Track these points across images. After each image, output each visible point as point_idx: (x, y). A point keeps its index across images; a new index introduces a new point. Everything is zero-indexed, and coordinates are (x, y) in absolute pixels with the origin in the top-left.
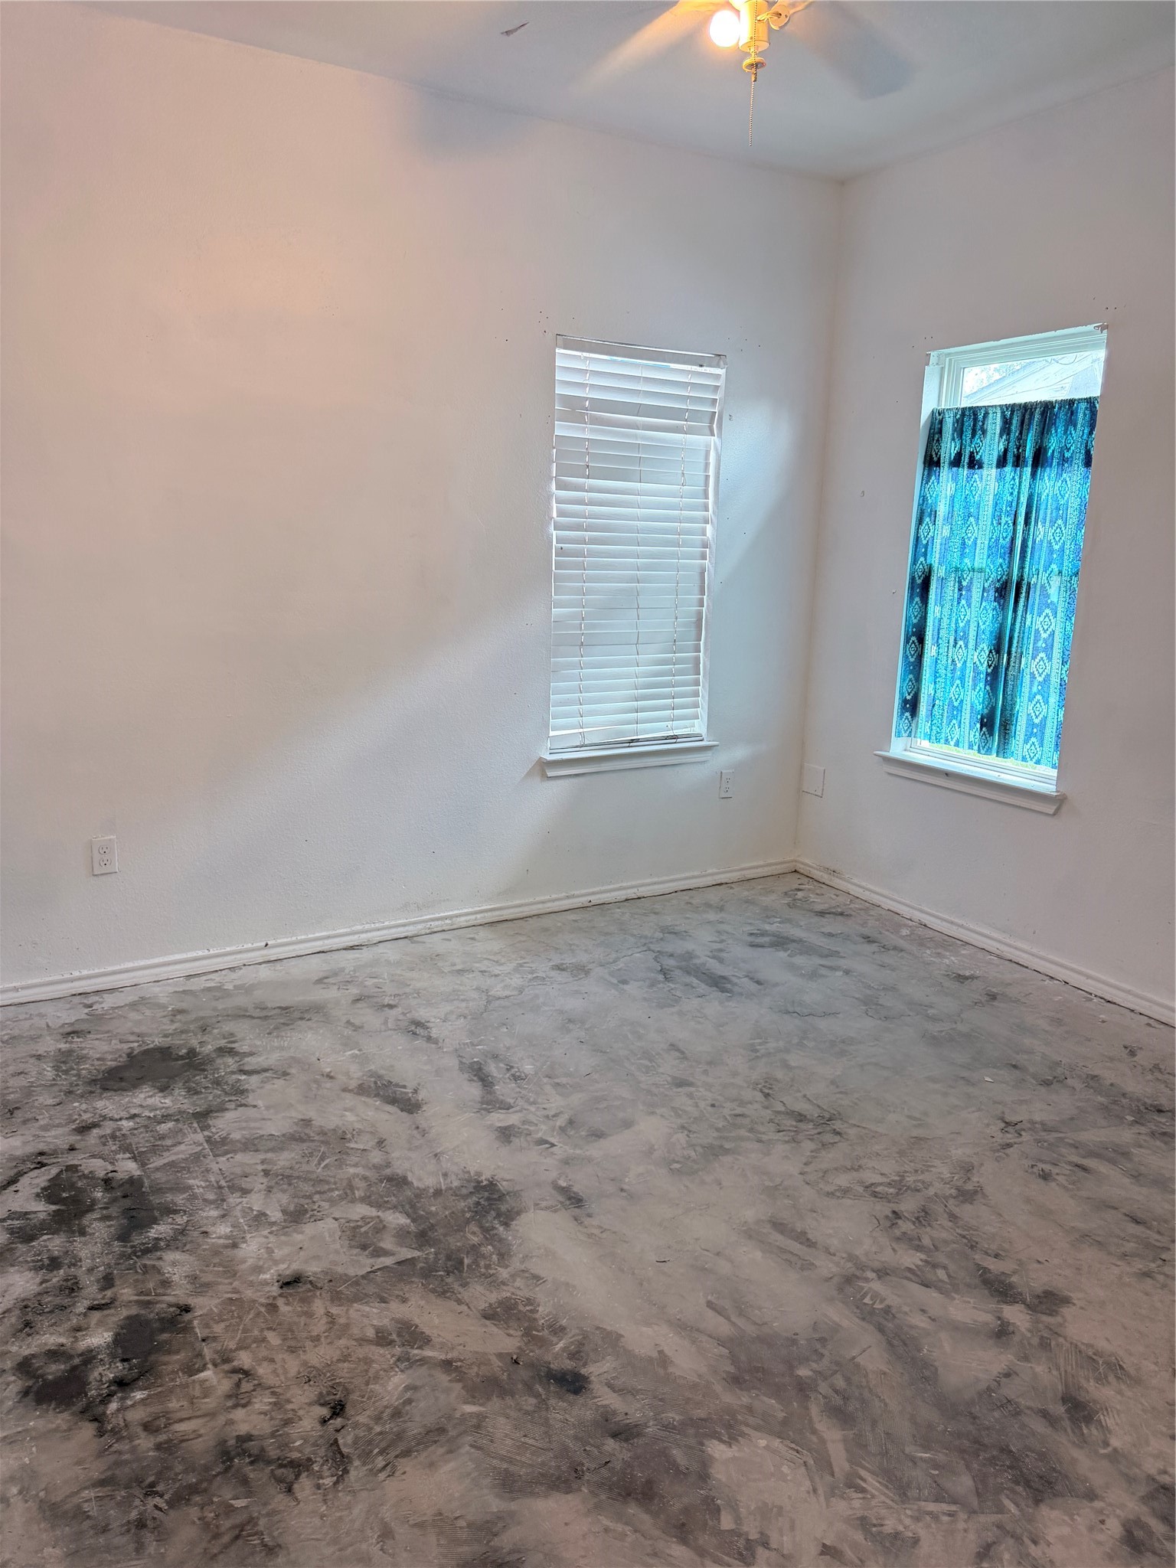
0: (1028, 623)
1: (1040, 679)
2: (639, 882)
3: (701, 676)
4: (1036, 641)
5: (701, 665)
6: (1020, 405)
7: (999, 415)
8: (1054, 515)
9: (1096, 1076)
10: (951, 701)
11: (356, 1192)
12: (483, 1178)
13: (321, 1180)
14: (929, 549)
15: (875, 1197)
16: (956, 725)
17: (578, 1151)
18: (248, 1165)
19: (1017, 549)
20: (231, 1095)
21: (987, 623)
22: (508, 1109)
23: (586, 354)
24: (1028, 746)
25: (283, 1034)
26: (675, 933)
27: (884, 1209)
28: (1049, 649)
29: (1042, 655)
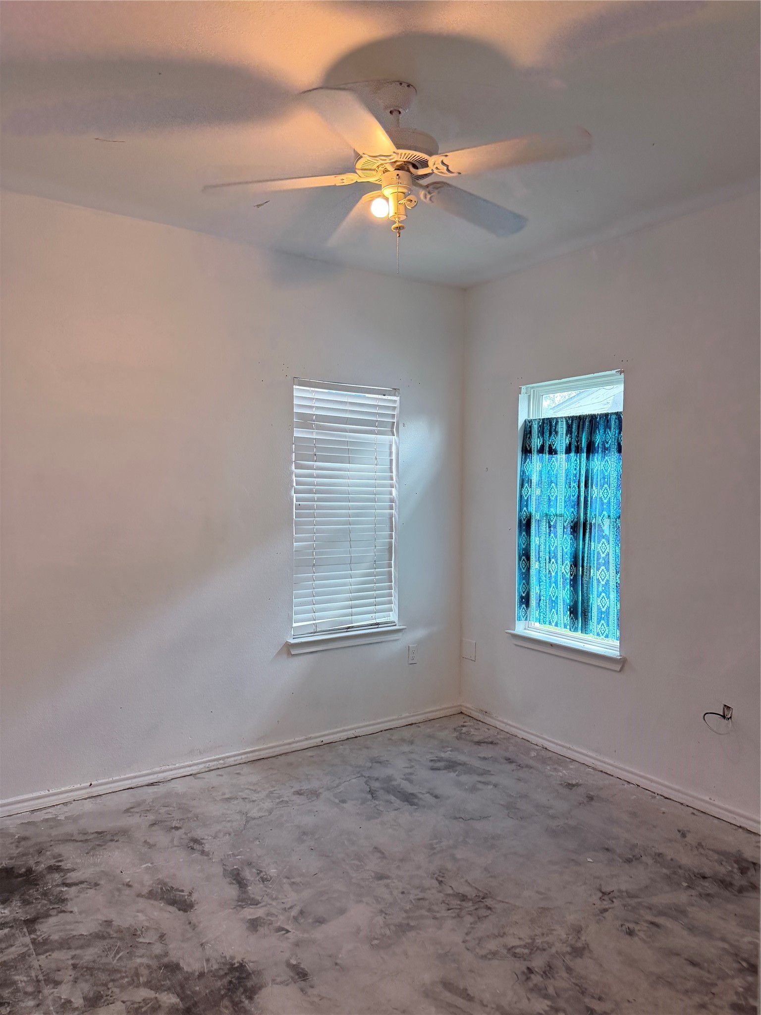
0: (592, 548)
1: (603, 583)
2: (356, 725)
3: (393, 583)
4: (598, 559)
5: (393, 576)
6: (576, 417)
7: (565, 423)
8: (602, 481)
9: (661, 854)
10: (550, 597)
11: (141, 978)
12: (235, 961)
13: (115, 970)
14: (529, 502)
15: (515, 957)
16: (555, 612)
17: (306, 935)
18: (62, 961)
19: (582, 502)
20: (54, 904)
21: (568, 548)
22: (257, 905)
23: (312, 389)
24: (600, 626)
25: (98, 853)
26: (380, 762)
27: (521, 966)
28: (607, 563)
29: (603, 567)
